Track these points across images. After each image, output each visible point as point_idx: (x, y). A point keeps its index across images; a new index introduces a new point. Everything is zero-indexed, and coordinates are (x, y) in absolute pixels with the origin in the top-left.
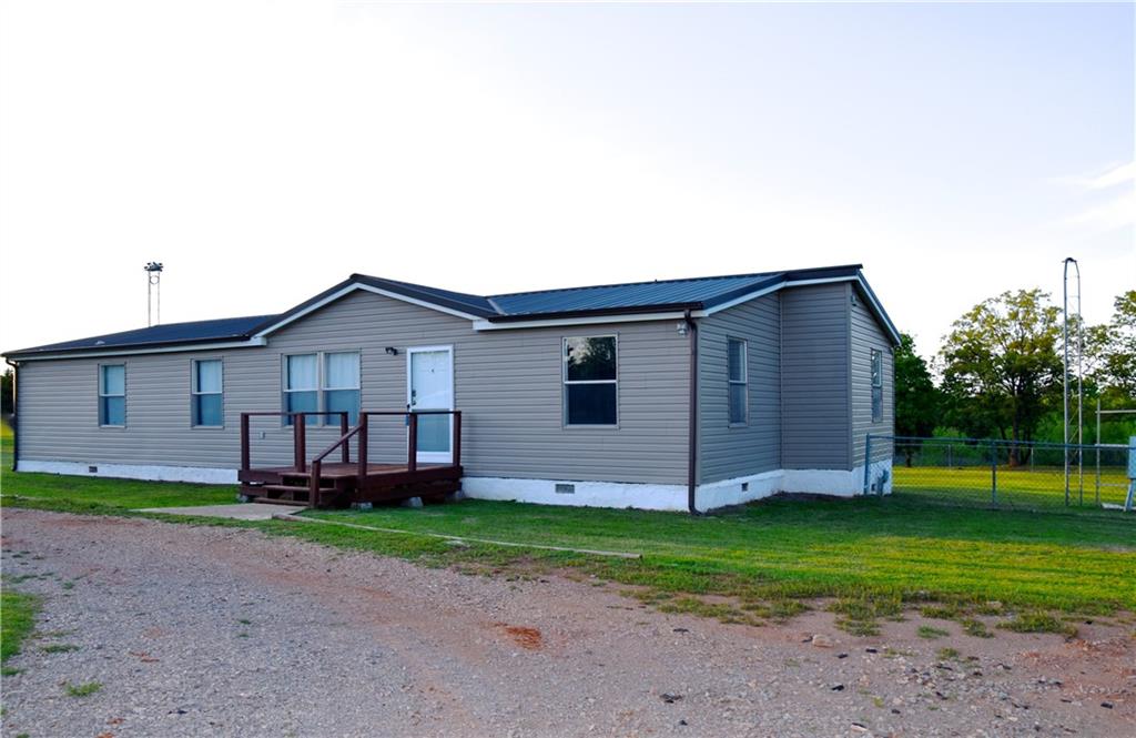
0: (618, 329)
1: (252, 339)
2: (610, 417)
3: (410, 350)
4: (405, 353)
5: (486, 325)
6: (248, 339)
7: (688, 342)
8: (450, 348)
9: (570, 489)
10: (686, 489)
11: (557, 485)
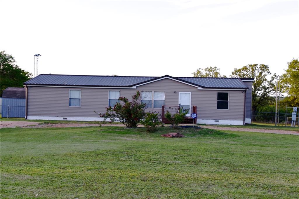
0: (229, 91)
1: (133, 87)
2: (227, 107)
3: (179, 92)
4: (178, 93)
5: (201, 89)
6: (132, 87)
7: (244, 95)
8: (190, 93)
9: (218, 121)
10: (243, 121)
11: (215, 121)
